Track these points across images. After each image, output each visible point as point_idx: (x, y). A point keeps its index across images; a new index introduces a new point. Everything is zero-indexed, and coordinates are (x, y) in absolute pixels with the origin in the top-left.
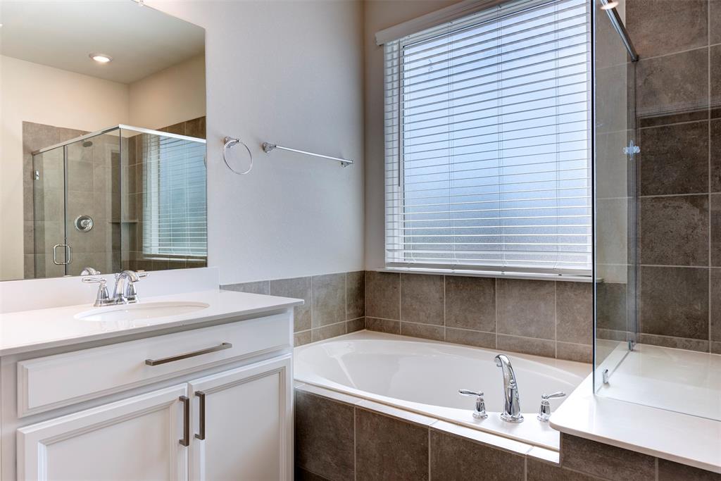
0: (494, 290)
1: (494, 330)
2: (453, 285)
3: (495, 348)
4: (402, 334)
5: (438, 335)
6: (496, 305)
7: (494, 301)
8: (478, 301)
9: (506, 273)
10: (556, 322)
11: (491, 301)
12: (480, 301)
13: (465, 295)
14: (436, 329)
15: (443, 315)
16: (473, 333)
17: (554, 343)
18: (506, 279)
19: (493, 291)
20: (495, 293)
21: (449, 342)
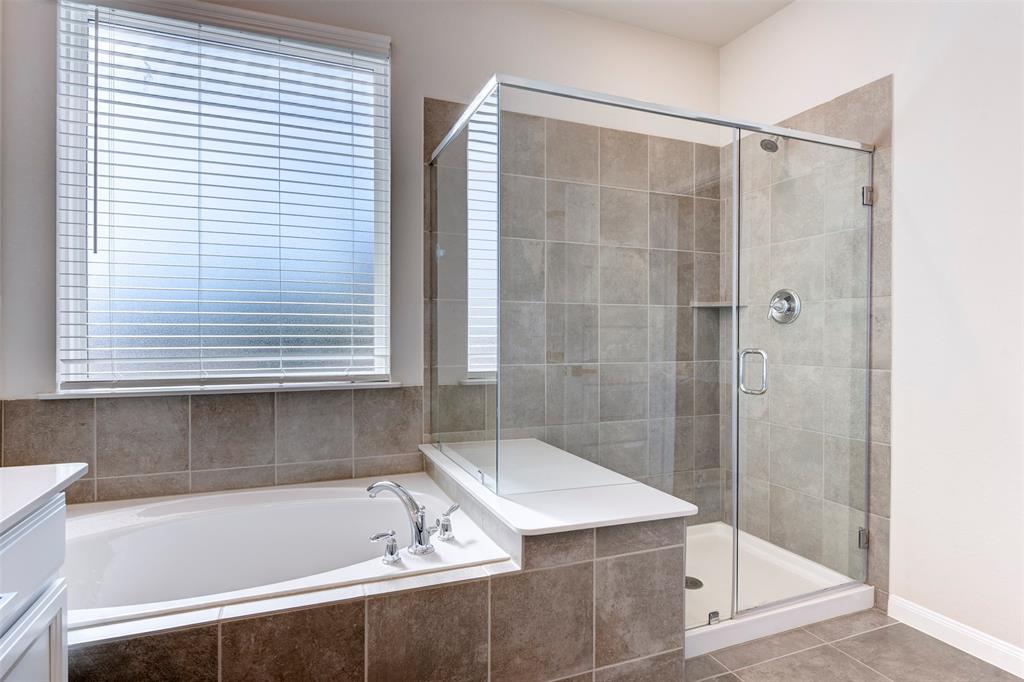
0: (273, 407)
1: (272, 461)
2: (205, 408)
3: (274, 485)
4: (99, 500)
5: (178, 486)
6: (276, 427)
7: (272, 423)
8: (248, 425)
9: (286, 385)
10: (354, 437)
11: (268, 423)
12: (251, 425)
13: (225, 419)
14: (173, 479)
15: (186, 454)
16: (239, 471)
17: (351, 462)
18: (291, 392)
19: (270, 409)
20: (273, 413)
21: (199, 492)
